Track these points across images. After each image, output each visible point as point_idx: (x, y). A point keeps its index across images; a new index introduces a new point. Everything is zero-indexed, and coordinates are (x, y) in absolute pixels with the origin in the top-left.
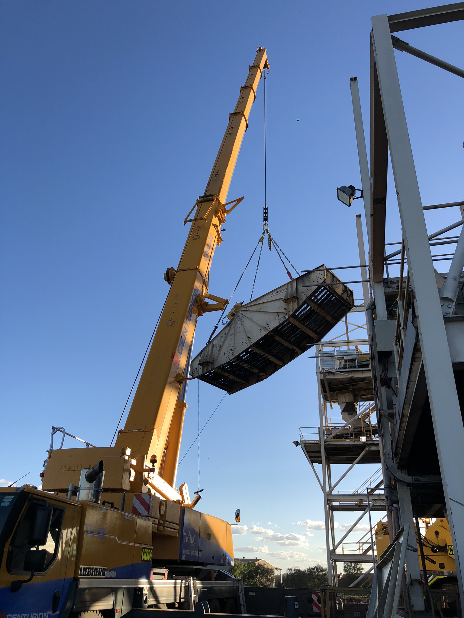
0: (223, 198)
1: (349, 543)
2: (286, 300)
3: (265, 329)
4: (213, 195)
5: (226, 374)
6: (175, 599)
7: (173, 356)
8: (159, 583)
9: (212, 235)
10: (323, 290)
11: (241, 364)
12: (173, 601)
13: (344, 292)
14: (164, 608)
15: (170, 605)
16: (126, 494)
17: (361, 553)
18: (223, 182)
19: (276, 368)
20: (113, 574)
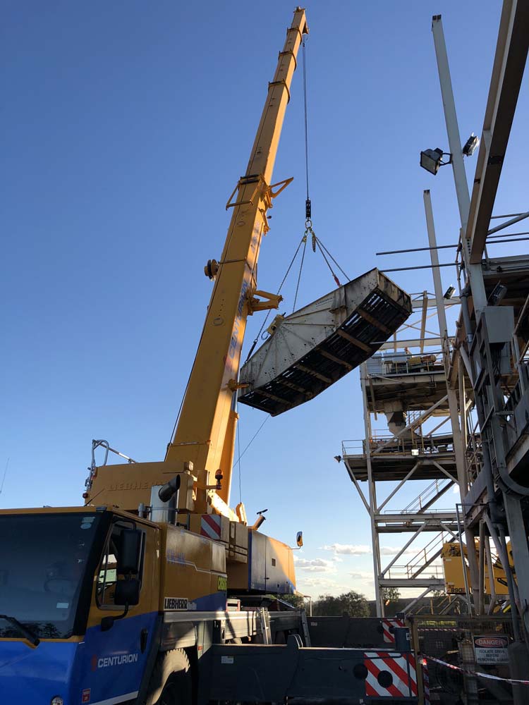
0: (268, 178)
1: (399, 567)
2: (334, 311)
3: (310, 344)
4: (258, 176)
5: (268, 395)
6: (249, 632)
7: (225, 359)
8: (235, 616)
9: (259, 221)
10: (376, 297)
11: (285, 383)
12: (246, 635)
13: (400, 298)
14: (239, 643)
15: (244, 640)
16: (192, 515)
17: (410, 577)
18: (267, 160)
19: (324, 386)
20: (194, 606)
